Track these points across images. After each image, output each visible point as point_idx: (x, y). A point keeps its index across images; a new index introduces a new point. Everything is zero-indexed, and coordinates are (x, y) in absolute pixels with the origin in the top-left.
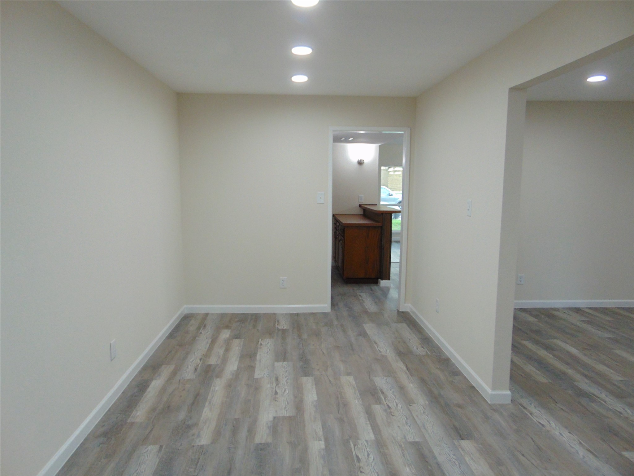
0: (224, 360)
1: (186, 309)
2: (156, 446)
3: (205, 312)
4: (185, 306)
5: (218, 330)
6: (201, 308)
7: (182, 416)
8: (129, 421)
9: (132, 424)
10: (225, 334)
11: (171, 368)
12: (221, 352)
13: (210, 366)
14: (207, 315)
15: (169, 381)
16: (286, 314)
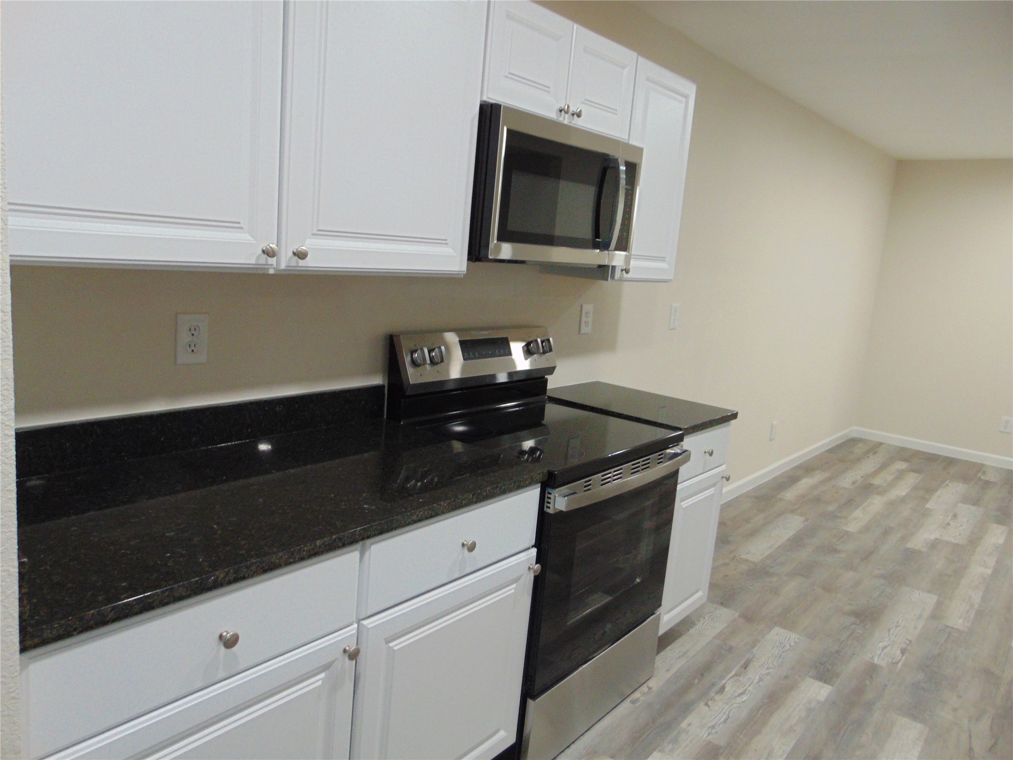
0: (892, 485)
1: (854, 431)
2: (802, 518)
3: (878, 441)
4: (855, 428)
5: (891, 460)
6: (874, 434)
7: (831, 508)
8: (778, 496)
9: (781, 499)
10: (902, 465)
11: (826, 475)
12: (890, 478)
13: (872, 485)
14: (881, 444)
15: (823, 482)
16: (1001, 469)
